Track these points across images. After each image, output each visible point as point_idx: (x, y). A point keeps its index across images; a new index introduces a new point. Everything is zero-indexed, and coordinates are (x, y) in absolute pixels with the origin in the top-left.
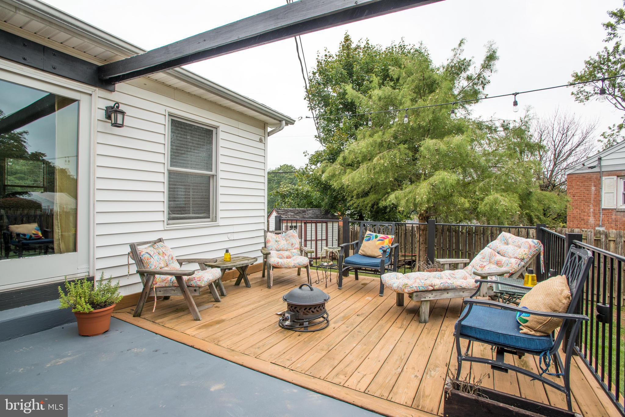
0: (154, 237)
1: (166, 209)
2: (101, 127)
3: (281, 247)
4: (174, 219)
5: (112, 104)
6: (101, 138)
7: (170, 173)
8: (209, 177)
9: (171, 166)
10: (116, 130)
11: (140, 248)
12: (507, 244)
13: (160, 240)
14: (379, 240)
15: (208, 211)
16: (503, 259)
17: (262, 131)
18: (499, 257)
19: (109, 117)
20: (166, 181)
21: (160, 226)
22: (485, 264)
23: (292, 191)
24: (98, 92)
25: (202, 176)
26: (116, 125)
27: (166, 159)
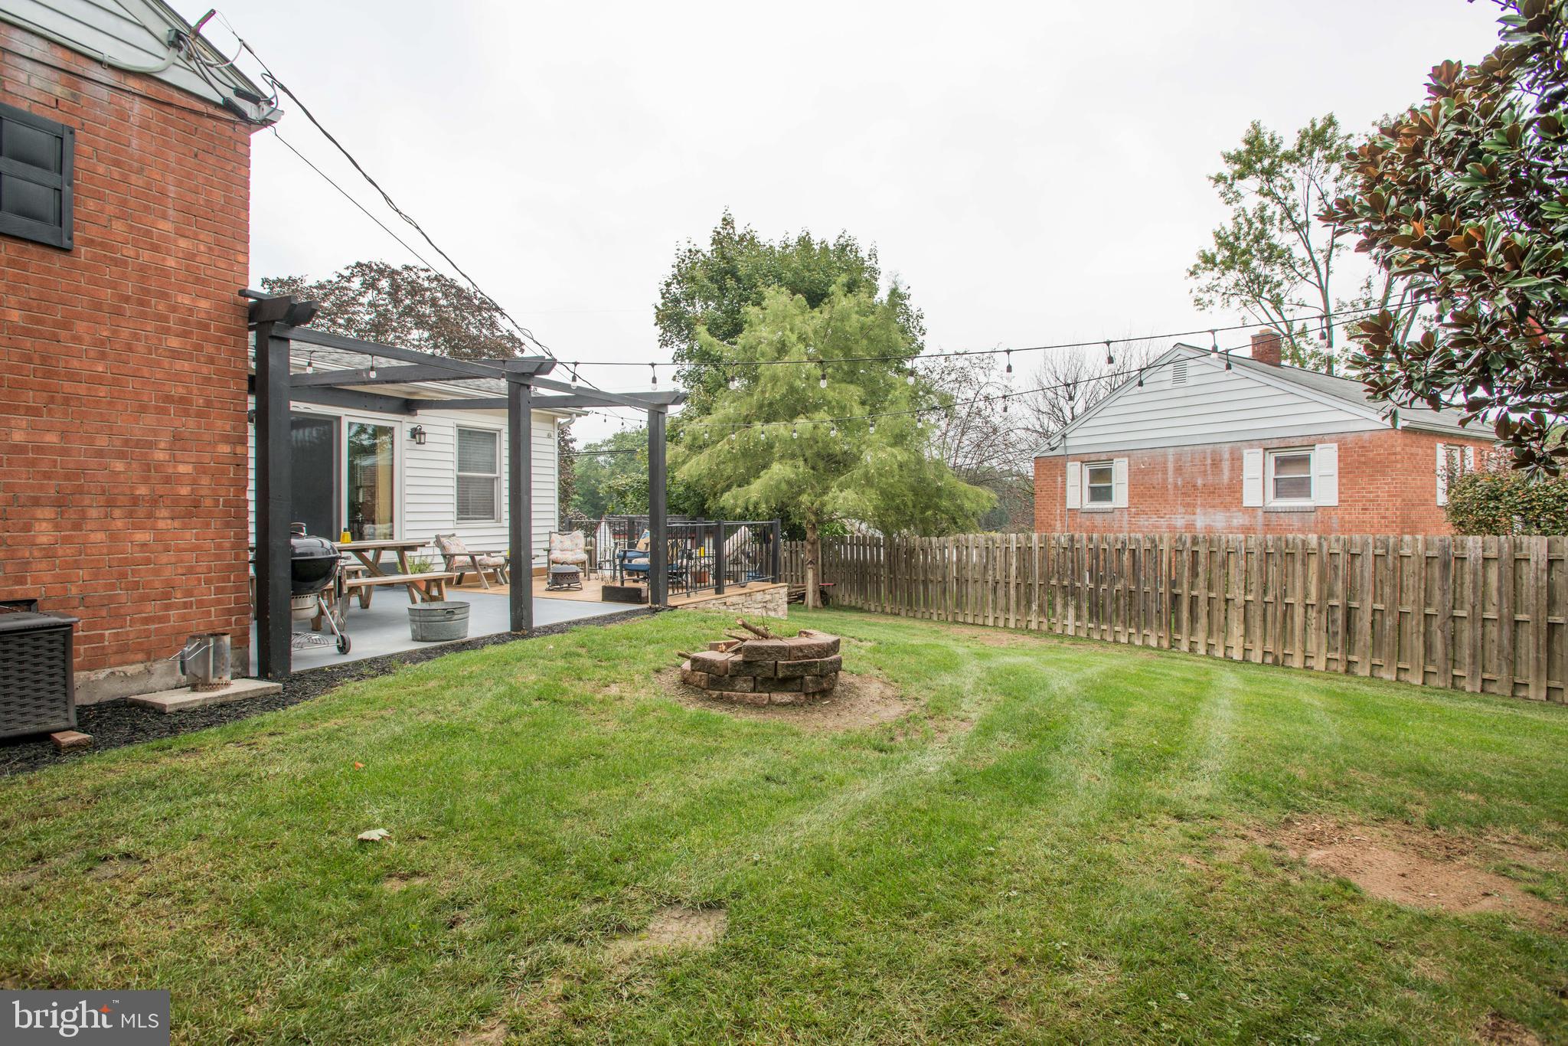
0: (450, 533)
1: (455, 511)
2: (407, 445)
3: (565, 547)
4: (462, 519)
5: (415, 426)
6: (408, 454)
7: (459, 478)
8: (492, 480)
9: (459, 470)
10: (419, 447)
11: (442, 539)
13: (454, 535)
15: (493, 512)
17: (551, 425)
19: (413, 436)
20: (455, 485)
21: (450, 525)
23: (635, 485)
24: (406, 418)
25: (487, 479)
26: (420, 443)
27: (456, 467)
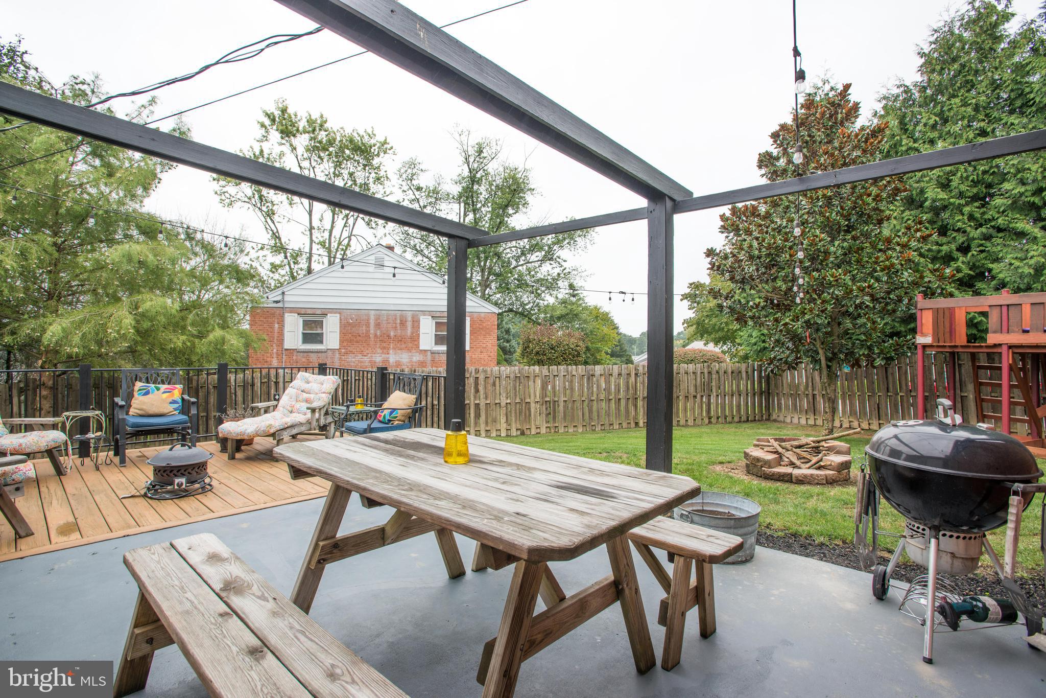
12: (308, 382)
14: (164, 392)
16: (312, 396)
18: (305, 395)
22: (293, 403)
